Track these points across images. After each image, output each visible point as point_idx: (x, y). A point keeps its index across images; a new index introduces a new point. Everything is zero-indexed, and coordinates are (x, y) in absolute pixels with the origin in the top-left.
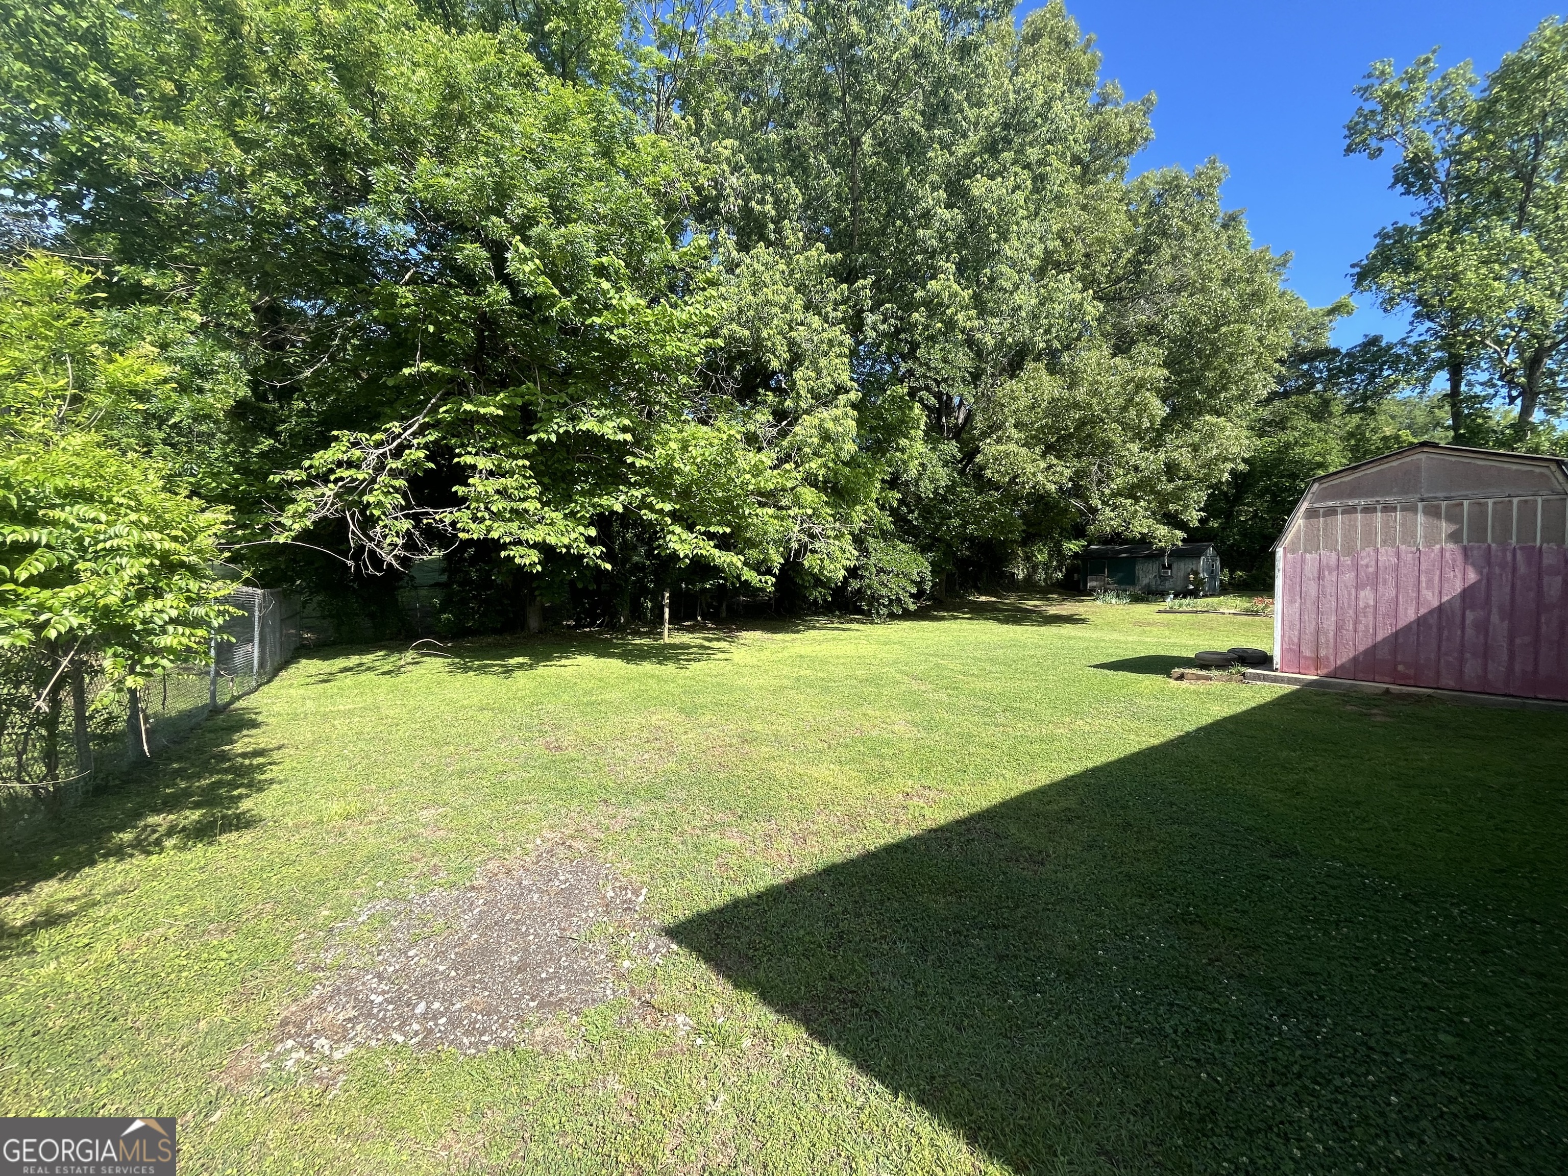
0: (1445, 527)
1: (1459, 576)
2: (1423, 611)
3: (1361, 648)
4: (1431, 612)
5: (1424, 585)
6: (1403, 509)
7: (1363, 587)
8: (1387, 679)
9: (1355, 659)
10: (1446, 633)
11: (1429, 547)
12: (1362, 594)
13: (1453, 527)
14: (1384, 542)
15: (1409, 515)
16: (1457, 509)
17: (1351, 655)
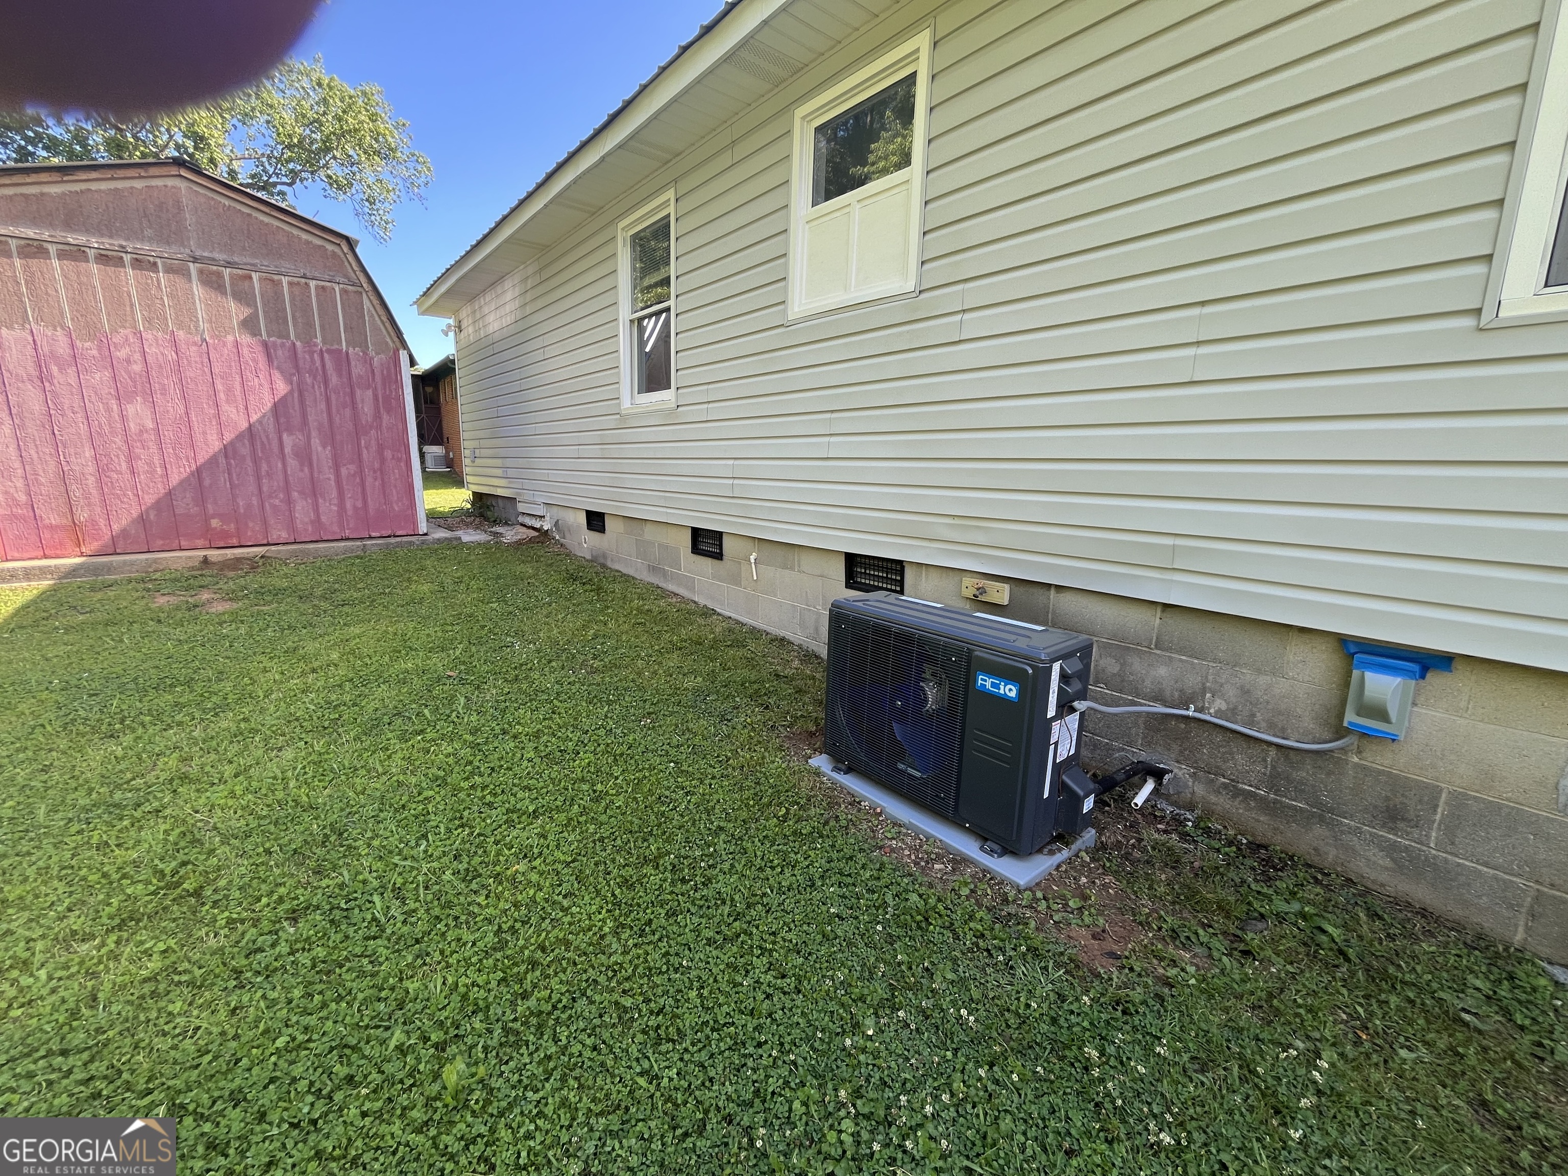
0: (236, 311)
1: (267, 386)
2: (228, 437)
3: (149, 500)
4: (240, 437)
5: (222, 396)
6: (169, 270)
7: (130, 397)
8: (200, 543)
9: (142, 519)
10: (264, 467)
11: (218, 337)
12: (130, 410)
13: (246, 312)
14: (148, 321)
15: (180, 281)
16: (247, 283)
17: (135, 513)
